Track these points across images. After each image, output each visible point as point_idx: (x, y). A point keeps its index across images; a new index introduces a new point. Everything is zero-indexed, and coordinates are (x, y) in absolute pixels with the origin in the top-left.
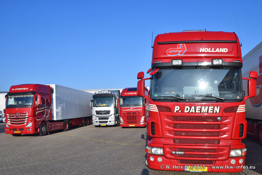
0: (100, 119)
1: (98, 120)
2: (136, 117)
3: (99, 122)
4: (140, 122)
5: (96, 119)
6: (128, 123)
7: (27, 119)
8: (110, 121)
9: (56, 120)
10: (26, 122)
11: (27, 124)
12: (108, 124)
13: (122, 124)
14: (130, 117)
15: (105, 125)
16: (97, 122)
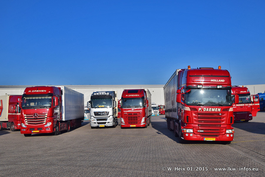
0: (98, 120)
1: (96, 121)
2: (137, 117)
3: (97, 123)
4: (140, 123)
5: (94, 120)
6: (129, 123)
7: (46, 119)
8: (109, 122)
9: (64, 120)
10: (45, 122)
11: (46, 124)
12: (107, 124)
13: (123, 124)
14: (131, 117)
15: (104, 126)
16: (95, 123)
